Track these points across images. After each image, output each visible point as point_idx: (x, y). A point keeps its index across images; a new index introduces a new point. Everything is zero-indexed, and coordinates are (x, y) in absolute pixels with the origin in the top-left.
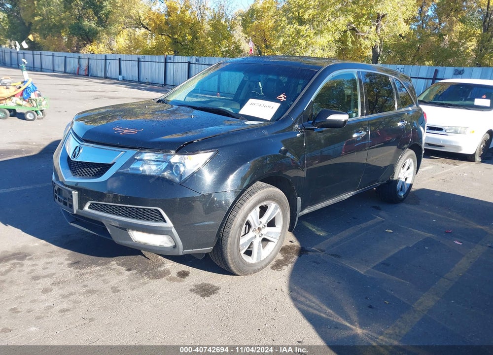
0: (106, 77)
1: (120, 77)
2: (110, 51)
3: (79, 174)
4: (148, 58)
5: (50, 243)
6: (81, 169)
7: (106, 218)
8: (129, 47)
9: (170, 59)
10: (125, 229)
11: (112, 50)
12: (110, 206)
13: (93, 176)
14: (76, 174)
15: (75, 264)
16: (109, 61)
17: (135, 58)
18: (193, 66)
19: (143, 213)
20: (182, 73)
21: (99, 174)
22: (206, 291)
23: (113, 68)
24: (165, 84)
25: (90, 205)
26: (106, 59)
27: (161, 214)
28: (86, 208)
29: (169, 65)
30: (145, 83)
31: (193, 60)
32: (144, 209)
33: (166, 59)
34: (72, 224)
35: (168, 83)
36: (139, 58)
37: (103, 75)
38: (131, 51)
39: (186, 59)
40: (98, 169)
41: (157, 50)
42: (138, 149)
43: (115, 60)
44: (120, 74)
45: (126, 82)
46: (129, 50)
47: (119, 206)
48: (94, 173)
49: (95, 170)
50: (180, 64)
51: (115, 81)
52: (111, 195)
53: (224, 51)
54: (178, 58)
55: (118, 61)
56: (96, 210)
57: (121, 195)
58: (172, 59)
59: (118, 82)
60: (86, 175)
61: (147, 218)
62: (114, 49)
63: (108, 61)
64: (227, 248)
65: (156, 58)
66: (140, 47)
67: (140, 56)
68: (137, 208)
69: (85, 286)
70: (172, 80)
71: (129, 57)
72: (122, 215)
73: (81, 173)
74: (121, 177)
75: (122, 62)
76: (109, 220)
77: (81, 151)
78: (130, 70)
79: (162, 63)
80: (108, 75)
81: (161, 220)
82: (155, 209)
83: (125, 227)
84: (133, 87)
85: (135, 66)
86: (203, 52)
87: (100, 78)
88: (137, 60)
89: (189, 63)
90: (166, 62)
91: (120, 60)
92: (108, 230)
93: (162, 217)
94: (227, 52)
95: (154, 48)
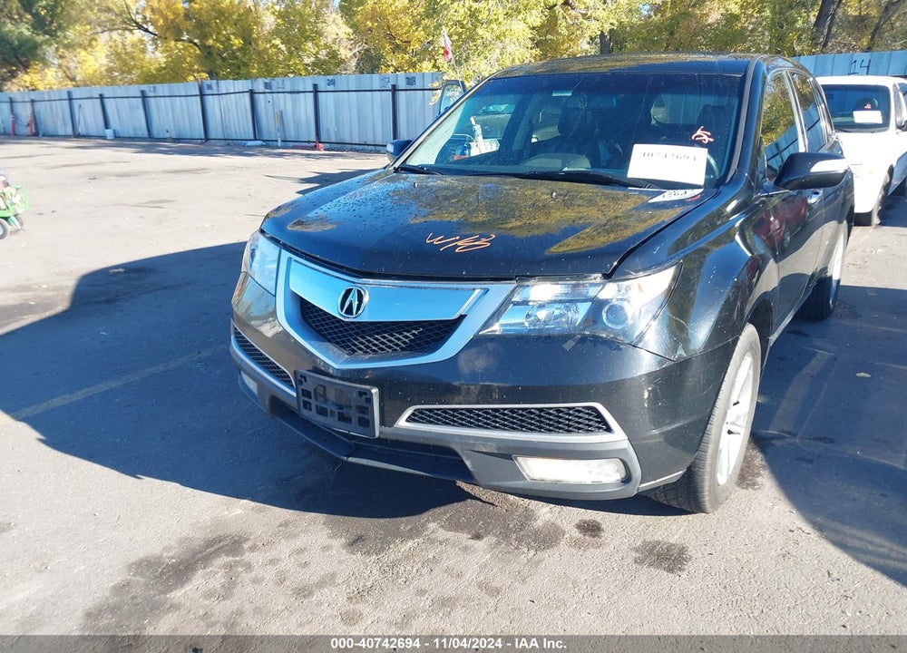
0: (77, 136)
1: (109, 133)
2: (69, 82)
3: (361, 349)
4: (163, 89)
5: (264, 503)
6: (363, 338)
7: (461, 437)
8: (110, 70)
9: (210, 87)
10: (508, 457)
11: (73, 79)
12: (470, 411)
13: (402, 349)
14: (354, 351)
15: (355, 542)
16: (79, 102)
17: (135, 90)
18: (260, 99)
19: (556, 419)
20: (240, 113)
21: (419, 345)
22: (669, 558)
23: (89, 115)
24: (207, 138)
25: (413, 414)
26: (70, 99)
27: (599, 415)
28: (402, 422)
29: (209, 100)
30: (164, 140)
31: (259, 85)
32: (558, 410)
33: (201, 89)
34: (352, 459)
35: (212, 135)
36: (143, 92)
37: (69, 131)
38: (113, 79)
39: (243, 85)
40: (413, 334)
41: (173, 73)
42: (511, 279)
43: (91, 98)
44: (107, 125)
45: (121, 140)
46: (109, 76)
47: (493, 409)
48: (404, 343)
49: (406, 337)
50: (232, 95)
51: (100, 141)
52: (472, 387)
53: (308, 65)
54: (227, 85)
55: (98, 101)
56: (431, 422)
57: (501, 384)
58: (215, 87)
59: (107, 142)
60: (382, 349)
61: (566, 428)
62: (79, 78)
63: (76, 103)
64: (704, 465)
65: (179, 88)
66: (132, 69)
67: (145, 87)
68: (541, 410)
69: (422, 592)
70: (220, 129)
71: (120, 91)
72: (503, 427)
73: (368, 347)
74: (491, 346)
75: (106, 101)
76: (471, 442)
77: (366, 299)
78: (127, 116)
79: (194, 98)
80: (81, 130)
81: (599, 428)
82: (583, 407)
83: (508, 454)
84: (148, 150)
85: (138, 107)
86: (268, 69)
87: (65, 137)
88: (139, 95)
89: (252, 93)
90: (202, 95)
91: (102, 97)
92: (468, 463)
93: (604, 421)
94: (314, 64)
95: (165, 68)
